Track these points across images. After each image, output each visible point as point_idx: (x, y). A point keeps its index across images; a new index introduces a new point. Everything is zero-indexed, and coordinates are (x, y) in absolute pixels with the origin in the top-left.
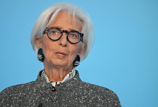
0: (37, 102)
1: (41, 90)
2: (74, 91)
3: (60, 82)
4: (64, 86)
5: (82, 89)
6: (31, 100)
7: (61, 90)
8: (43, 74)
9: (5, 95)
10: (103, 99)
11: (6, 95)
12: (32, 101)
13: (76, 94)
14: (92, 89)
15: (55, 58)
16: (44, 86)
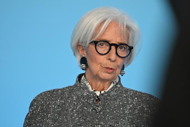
0: (79, 112)
1: (82, 99)
2: (118, 100)
3: (105, 92)
4: (108, 95)
5: (126, 97)
6: (71, 109)
7: (105, 99)
8: (84, 81)
9: (41, 102)
10: (150, 108)
11: (43, 102)
12: (73, 110)
13: (121, 103)
14: (136, 97)
15: (103, 72)
16: (86, 94)
